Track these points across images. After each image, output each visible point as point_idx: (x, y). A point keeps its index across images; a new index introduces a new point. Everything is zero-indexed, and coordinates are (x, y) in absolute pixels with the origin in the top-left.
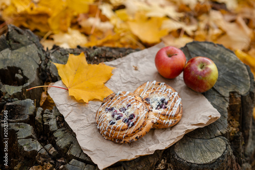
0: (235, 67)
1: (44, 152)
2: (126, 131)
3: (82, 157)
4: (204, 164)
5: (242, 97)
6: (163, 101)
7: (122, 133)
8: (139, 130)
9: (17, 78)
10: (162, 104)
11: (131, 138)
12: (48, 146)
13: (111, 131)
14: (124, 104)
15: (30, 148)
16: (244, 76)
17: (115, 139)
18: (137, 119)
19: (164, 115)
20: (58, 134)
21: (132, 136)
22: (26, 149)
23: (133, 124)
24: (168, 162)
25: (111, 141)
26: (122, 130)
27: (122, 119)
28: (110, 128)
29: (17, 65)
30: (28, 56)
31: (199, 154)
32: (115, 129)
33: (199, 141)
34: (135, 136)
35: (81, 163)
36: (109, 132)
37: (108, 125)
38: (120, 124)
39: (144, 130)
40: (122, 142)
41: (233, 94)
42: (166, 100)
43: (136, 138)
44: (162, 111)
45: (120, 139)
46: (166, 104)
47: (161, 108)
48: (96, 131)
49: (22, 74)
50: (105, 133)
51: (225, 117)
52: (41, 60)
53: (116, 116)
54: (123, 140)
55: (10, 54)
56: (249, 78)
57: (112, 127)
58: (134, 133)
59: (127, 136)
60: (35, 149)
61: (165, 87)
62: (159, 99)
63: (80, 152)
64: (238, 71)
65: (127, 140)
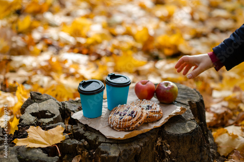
0: (186, 90)
1: (81, 143)
2: (132, 121)
3: (107, 141)
4: (186, 133)
5: (197, 103)
6: (148, 106)
7: (129, 122)
8: (140, 118)
9: (47, 115)
10: (149, 107)
11: (136, 125)
12: (83, 140)
13: (122, 123)
14: (125, 108)
15: (71, 143)
16: (193, 93)
17: (125, 128)
18: (137, 112)
19: (152, 112)
20: (87, 134)
21: (136, 123)
22: (69, 144)
23: (135, 116)
24: (162, 140)
25: (123, 131)
26: (129, 120)
27: (127, 115)
28: (120, 121)
29: (45, 109)
30: (50, 104)
31: (181, 129)
32: (124, 121)
33: (178, 124)
34: (138, 123)
35: (108, 144)
36: (120, 124)
37: (119, 120)
38: (127, 117)
39: (143, 118)
40: (130, 129)
41: (190, 102)
42: (151, 105)
43: (139, 123)
44: (150, 110)
45: (129, 127)
46: (151, 107)
47: (148, 109)
48: (111, 129)
49: (50, 113)
50: (118, 126)
51: (190, 112)
52: (59, 105)
53: (122, 114)
54: (131, 127)
55: (37, 105)
56: (197, 94)
57: (122, 120)
58: (137, 120)
59: (133, 124)
60: (75, 143)
61: (147, 101)
62: (146, 105)
63: (105, 139)
64: (188, 92)
65: (134, 126)
